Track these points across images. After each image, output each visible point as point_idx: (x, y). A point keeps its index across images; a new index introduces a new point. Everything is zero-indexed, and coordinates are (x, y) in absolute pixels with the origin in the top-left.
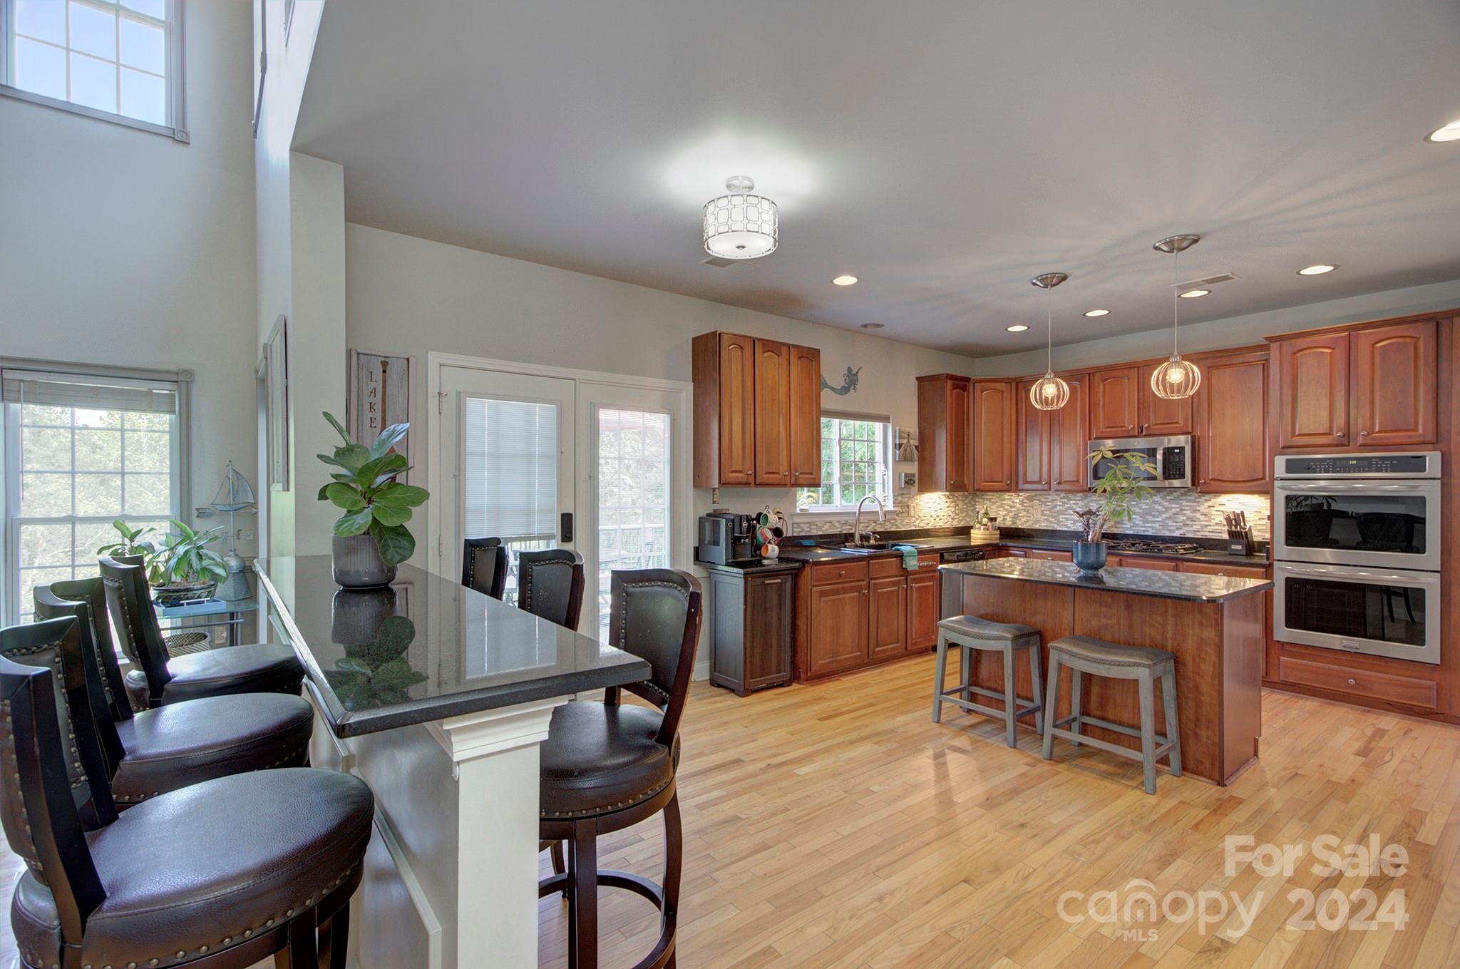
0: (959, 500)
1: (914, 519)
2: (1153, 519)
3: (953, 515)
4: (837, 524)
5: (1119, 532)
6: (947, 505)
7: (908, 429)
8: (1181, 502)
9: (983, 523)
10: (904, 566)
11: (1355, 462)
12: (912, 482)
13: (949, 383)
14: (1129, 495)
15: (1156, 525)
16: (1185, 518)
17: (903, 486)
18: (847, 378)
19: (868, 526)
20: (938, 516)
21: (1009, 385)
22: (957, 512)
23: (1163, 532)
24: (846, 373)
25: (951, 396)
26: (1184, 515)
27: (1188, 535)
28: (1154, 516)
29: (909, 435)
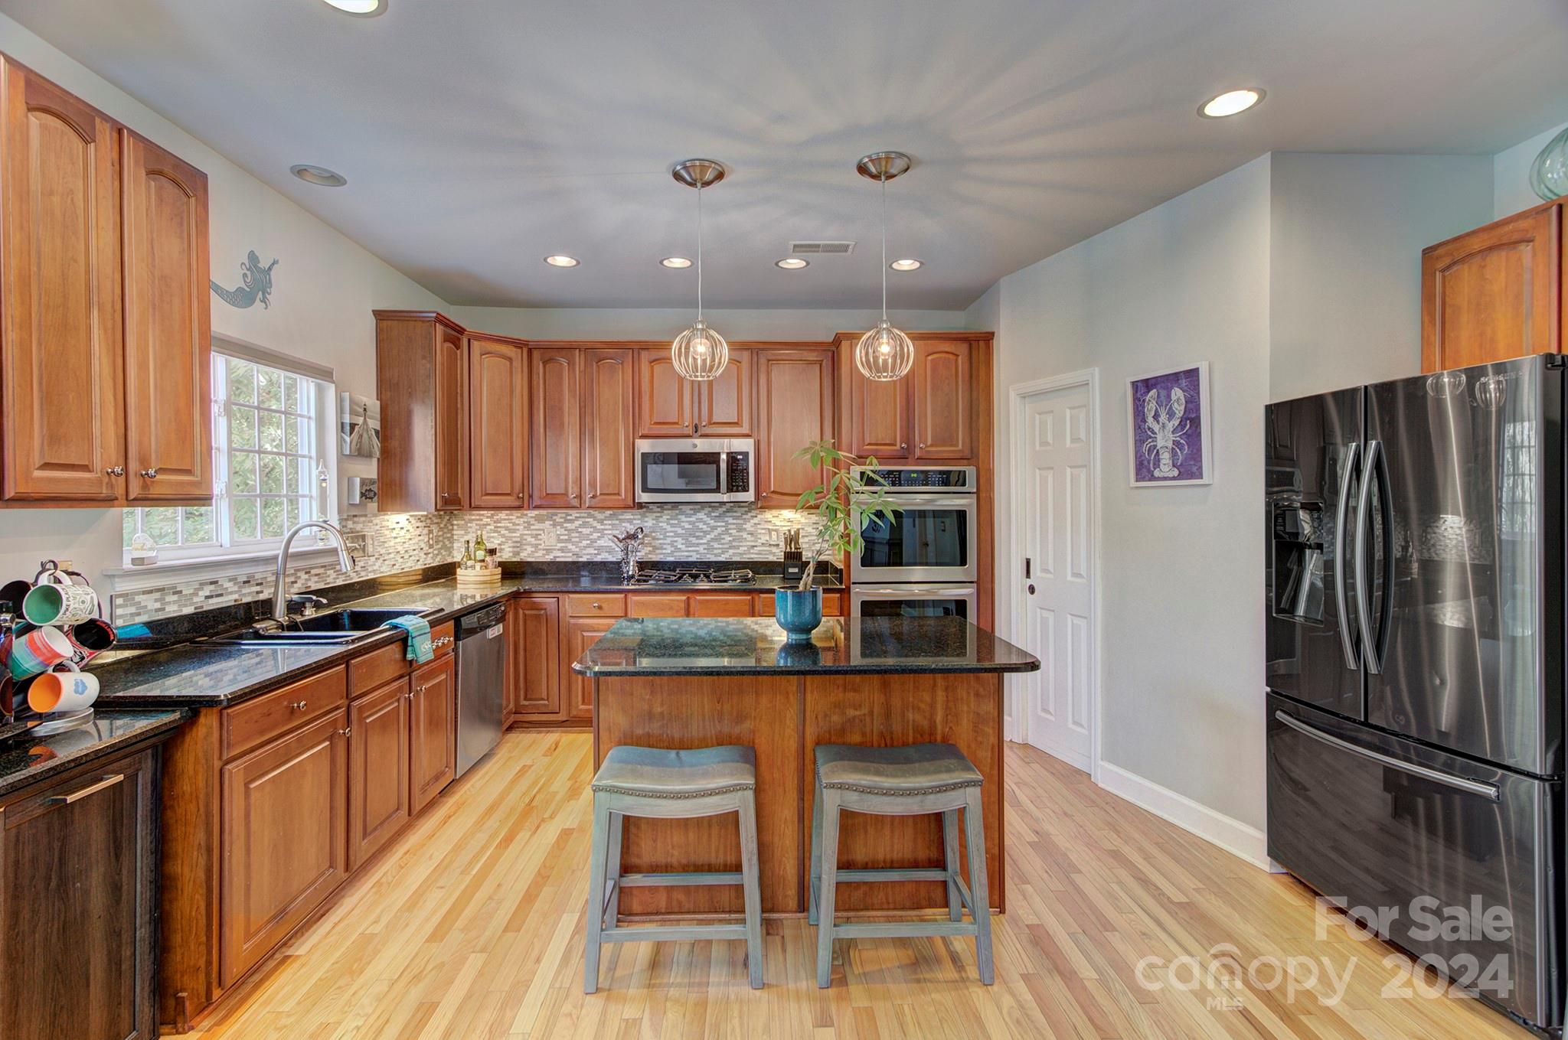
0: (432, 523)
1: (373, 559)
2: (697, 542)
3: (426, 548)
4: (227, 585)
5: (658, 560)
6: (418, 532)
7: (364, 399)
8: (726, 519)
9: (478, 558)
10: (409, 656)
11: (915, 475)
12: (372, 494)
13: (439, 328)
14: (670, 512)
15: (701, 549)
16: (731, 539)
17: (358, 502)
18: (248, 273)
19: (296, 582)
20: (406, 551)
21: (519, 351)
22: (431, 542)
23: (708, 556)
24: (246, 262)
25: (442, 350)
26: (730, 535)
27: (735, 559)
28: (698, 537)
29: (365, 410)
